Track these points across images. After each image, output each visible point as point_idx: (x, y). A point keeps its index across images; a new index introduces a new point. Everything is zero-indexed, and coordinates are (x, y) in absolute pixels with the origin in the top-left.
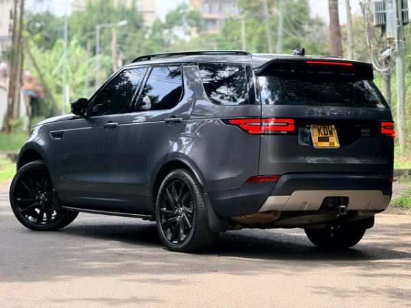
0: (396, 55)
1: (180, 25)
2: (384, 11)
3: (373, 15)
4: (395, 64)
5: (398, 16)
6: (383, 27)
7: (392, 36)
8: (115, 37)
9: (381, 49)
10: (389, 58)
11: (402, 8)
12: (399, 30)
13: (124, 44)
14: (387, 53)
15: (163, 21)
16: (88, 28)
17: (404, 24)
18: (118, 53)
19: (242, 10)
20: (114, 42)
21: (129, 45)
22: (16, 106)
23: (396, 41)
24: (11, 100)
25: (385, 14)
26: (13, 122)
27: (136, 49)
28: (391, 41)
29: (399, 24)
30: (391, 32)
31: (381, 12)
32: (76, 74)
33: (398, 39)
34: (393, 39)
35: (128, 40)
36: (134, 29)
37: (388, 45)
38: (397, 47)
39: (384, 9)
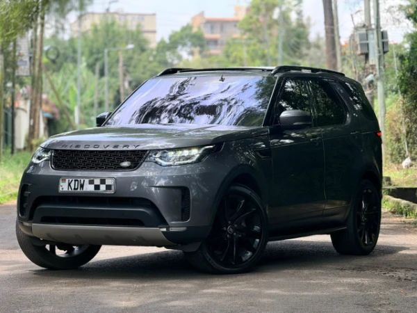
0: (377, 79)
1: (184, 45)
2: (367, 42)
3: (357, 45)
4: (376, 86)
5: (378, 46)
6: (367, 56)
7: (374, 63)
8: (121, 60)
9: (365, 74)
10: (371, 82)
11: (383, 38)
12: (380, 58)
13: (129, 66)
14: (370, 77)
15: (167, 41)
16: (94, 51)
17: (384, 52)
18: (125, 75)
19: (243, 31)
20: (121, 64)
21: (135, 67)
22: (36, 127)
23: (377, 67)
24: (32, 121)
25: (368, 44)
26: (34, 142)
27: (142, 70)
28: (373, 67)
29: (379, 52)
30: (373, 60)
31: (364, 42)
32: (84, 96)
33: (379, 65)
34: (374, 65)
35: (133, 63)
36: (139, 51)
37: (371, 71)
38: (378, 73)
39: (367, 40)
